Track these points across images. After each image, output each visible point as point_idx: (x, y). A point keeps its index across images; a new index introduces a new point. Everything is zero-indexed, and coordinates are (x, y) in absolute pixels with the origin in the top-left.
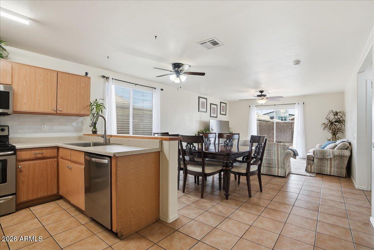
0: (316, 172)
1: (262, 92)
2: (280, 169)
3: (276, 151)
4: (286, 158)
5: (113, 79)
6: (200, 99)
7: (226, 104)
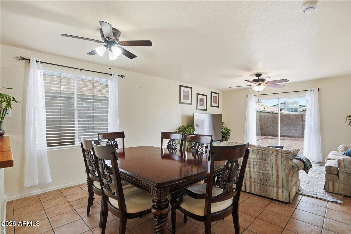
0: (342, 193)
1: (258, 75)
2: (280, 190)
3: (274, 162)
4: (291, 173)
5: (37, 62)
6: (182, 88)
7: (219, 94)
